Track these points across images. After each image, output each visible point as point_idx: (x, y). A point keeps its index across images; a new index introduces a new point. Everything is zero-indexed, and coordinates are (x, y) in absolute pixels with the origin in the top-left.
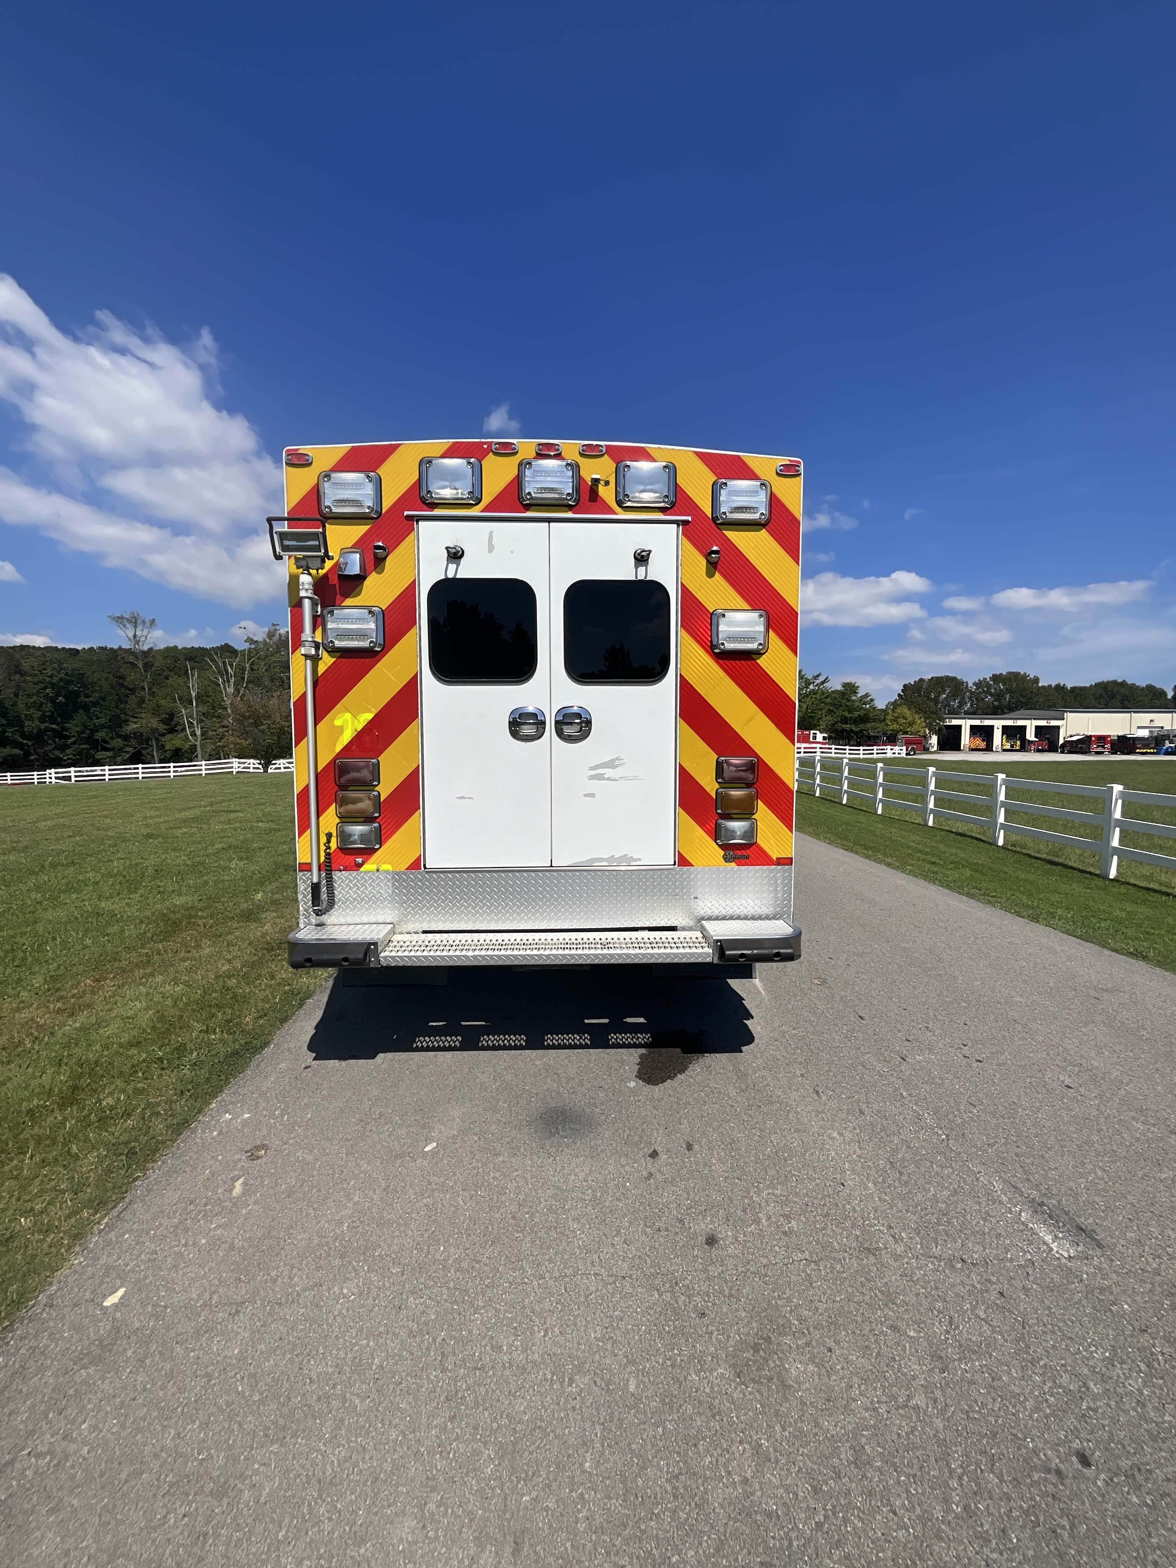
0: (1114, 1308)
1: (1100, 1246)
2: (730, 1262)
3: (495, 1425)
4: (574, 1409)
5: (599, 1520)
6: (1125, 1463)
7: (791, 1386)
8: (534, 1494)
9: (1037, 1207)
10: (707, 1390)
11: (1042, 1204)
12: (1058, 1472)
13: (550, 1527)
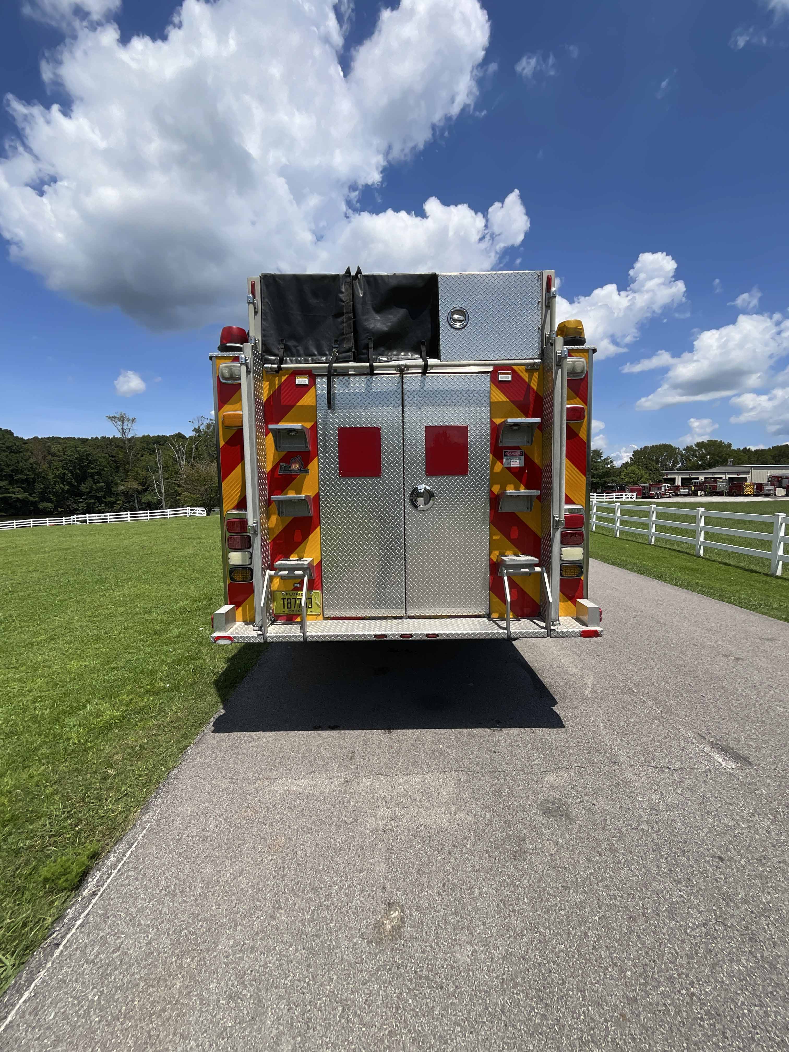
0: (756, 792)
1: (750, 764)
2: (535, 767)
3: (418, 830)
4: (458, 824)
5: (477, 867)
6: (757, 855)
7: (572, 819)
8: (443, 856)
9: (713, 746)
10: (528, 819)
11: (717, 744)
12: (720, 858)
13: (453, 869)
